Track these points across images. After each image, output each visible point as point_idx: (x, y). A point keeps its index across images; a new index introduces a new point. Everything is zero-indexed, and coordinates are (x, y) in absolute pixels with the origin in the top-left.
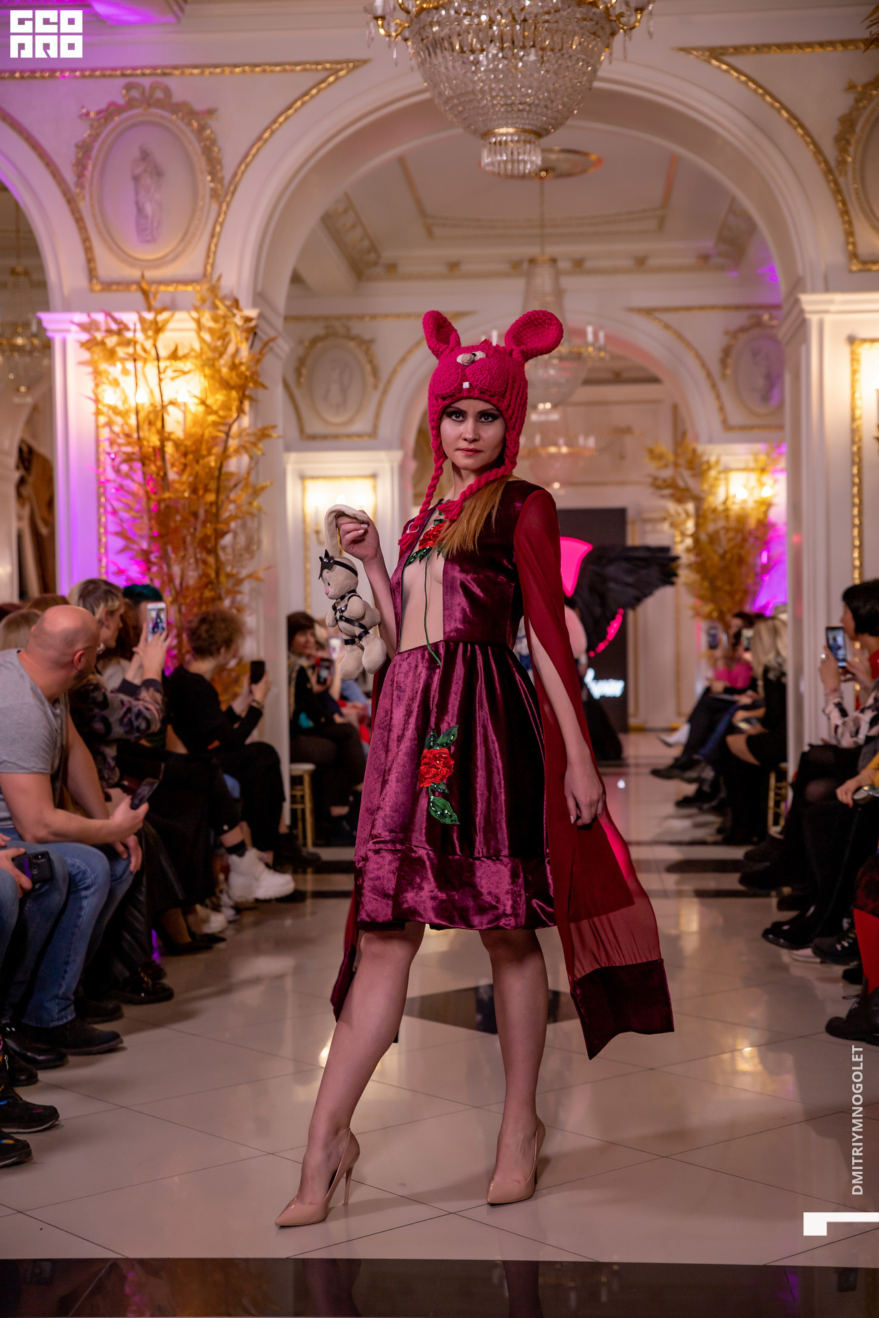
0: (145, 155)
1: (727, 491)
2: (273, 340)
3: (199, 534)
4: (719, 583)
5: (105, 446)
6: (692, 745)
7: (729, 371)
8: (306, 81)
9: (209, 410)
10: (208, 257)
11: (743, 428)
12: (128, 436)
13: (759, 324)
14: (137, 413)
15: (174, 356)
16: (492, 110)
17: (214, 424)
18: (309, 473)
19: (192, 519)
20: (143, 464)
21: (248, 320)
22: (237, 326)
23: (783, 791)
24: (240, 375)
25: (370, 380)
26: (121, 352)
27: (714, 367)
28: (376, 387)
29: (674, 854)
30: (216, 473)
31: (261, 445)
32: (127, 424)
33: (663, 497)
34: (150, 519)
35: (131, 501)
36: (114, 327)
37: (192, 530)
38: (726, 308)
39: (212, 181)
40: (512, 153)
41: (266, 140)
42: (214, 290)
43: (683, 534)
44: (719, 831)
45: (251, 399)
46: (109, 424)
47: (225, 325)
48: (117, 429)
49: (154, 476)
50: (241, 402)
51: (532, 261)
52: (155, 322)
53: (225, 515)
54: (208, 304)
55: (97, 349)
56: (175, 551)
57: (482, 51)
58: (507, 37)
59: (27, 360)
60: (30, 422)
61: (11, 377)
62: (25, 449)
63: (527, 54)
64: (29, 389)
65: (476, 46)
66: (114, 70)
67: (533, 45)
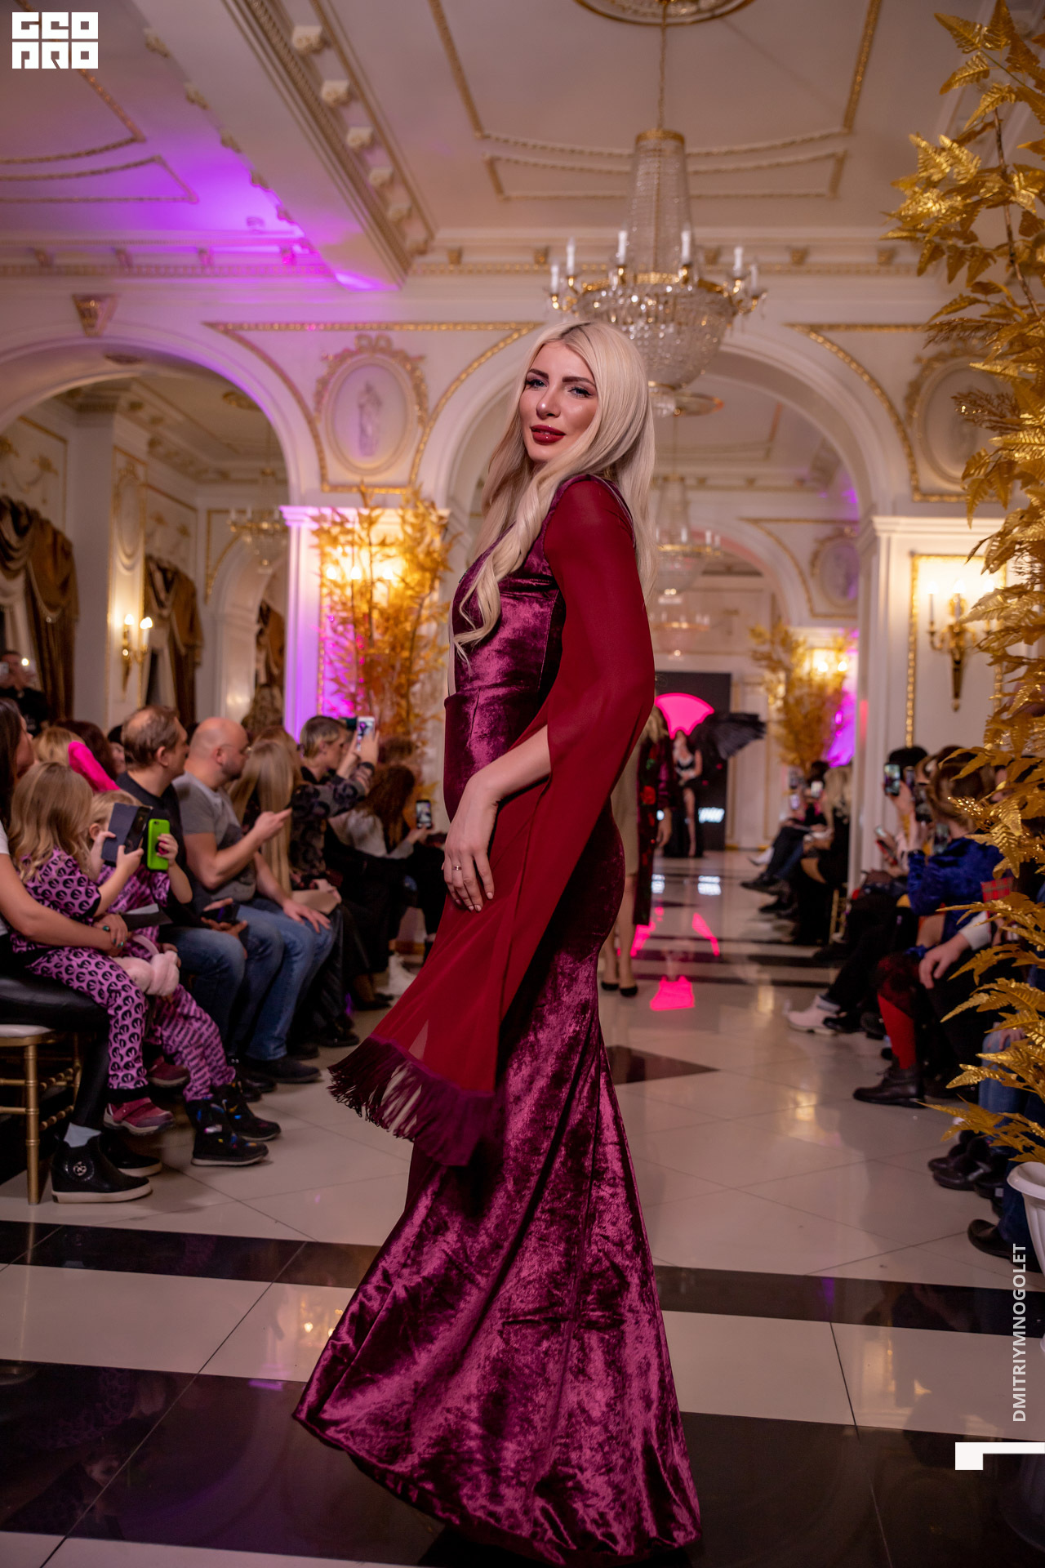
0: (369, 389)
1: (811, 665)
2: (460, 534)
3: (395, 682)
4: (802, 737)
5: (326, 611)
6: (773, 866)
7: (817, 571)
9: (407, 586)
10: (413, 467)
11: (826, 616)
12: (344, 604)
13: (841, 534)
14: (352, 586)
15: (383, 544)
17: (411, 597)
19: (390, 671)
20: (355, 626)
21: (441, 518)
22: (432, 523)
23: (843, 905)
24: (434, 560)
26: (342, 539)
27: (805, 565)
29: (754, 949)
30: (411, 635)
32: (343, 594)
33: (760, 666)
34: (358, 669)
35: (343, 654)
36: (338, 519)
37: (390, 679)
38: (817, 521)
39: (419, 409)
41: (462, 381)
42: (416, 493)
43: (775, 697)
44: (792, 934)
45: (442, 580)
46: (330, 594)
47: (423, 521)
48: (336, 598)
49: (363, 636)
50: (433, 581)
52: (369, 517)
53: (416, 668)
54: (411, 504)
55: (324, 537)
56: (376, 694)
57: (632, 323)
58: (652, 314)
59: (270, 540)
60: (270, 587)
61: (258, 552)
62: (265, 608)
63: (667, 327)
64: (270, 562)
65: (629, 320)
66: (349, 323)
67: (673, 320)
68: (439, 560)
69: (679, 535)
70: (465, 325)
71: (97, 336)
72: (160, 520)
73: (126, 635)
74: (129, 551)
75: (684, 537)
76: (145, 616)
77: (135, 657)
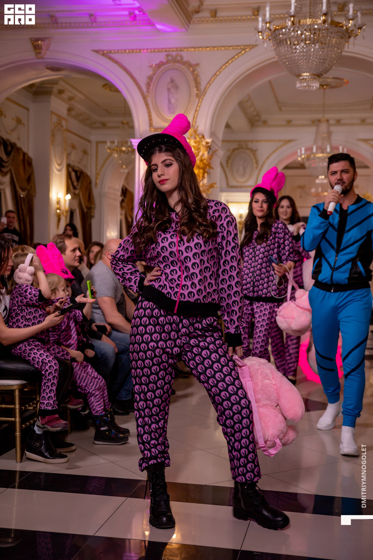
0: (172, 81)
2: (217, 150)
8: (233, 53)
10: (194, 119)
16: (301, 67)
18: (230, 200)
21: (207, 143)
22: (203, 145)
24: (204, 164)
25: (255, 165)
28: (257, 168)
31: (210, 190)
39: (197, 90)
40: (308, 83)
41: (217, 75)
42: (195, 131)
45: (207, 172)
47: (199, 145)
50: (204, 174)
51: (319, 121)
54: (193, 136)
57: (298, 44)
58: (308, 39)
59: (126, 156)
60: (126, 179)
61: (120, 162)
62: (124, 189)
63: (315, 46)
64: (126, 167)
65: (296, 42)
66: (162, 49)
67: (318, 42)
68: (207, 163)
69: (326, 149)
70: (219, 47)
71: (42, 58)
72: (73, 147)
73: (58, 202)
74: (59, 162)
75: (328, 150)
76: (67, 194)
77: (63, 213)
